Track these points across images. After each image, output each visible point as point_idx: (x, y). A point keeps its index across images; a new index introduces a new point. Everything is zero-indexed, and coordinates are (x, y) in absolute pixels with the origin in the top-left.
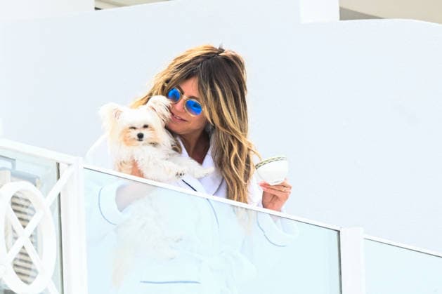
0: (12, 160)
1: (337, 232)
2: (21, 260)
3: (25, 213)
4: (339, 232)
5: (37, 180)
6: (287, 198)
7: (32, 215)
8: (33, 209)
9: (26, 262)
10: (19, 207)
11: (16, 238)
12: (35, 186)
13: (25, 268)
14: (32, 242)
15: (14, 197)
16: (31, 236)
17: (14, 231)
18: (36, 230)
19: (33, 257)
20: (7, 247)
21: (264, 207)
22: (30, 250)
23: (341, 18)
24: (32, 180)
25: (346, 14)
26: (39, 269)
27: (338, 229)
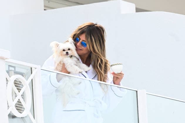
0: (14, 67)
1: (136, 92)
2: (18, 104)
3: (20, 87)
4: (137, 91)
5: (24, 74)
7: (22, 87)
8: (22, 85)
9: (20, 105)
10: (18, 85)
11: (16, 96)
12: (23, 76)
14: (22, 98)
15: (15, 81)
16: (22, 95)
17: (16, 94)
18: (23, 93)
19: (23, 103)
20: (13, 99)
22: (22, 100)
24: (22, 74)
25: (138, 10)
27: (137, 90)
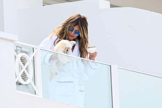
0: (21, 48)
1: (110, 66)
2: (23, 75)
3: (24, 62)
4: (111, 66)
5: (28, 53)
6: (96, 56)
7: (26, 62)
8: (27, 61)
9: (25, 75)
10: (23, 60)
11: (22, 69)
12: (27, 54)
13: (25, 77)
14: (26, 70)
15: (21, 57)
16: (26, 68)
17: (22, 67)
18: (27, 66)
19: (27, 74)
20: (19, 71)
21: (90, 59)
22: (26, 72)
23: (110, 7)
24: (26, 53)
25: (112, 6)
26: (28, 77)
27: (110, 65)
